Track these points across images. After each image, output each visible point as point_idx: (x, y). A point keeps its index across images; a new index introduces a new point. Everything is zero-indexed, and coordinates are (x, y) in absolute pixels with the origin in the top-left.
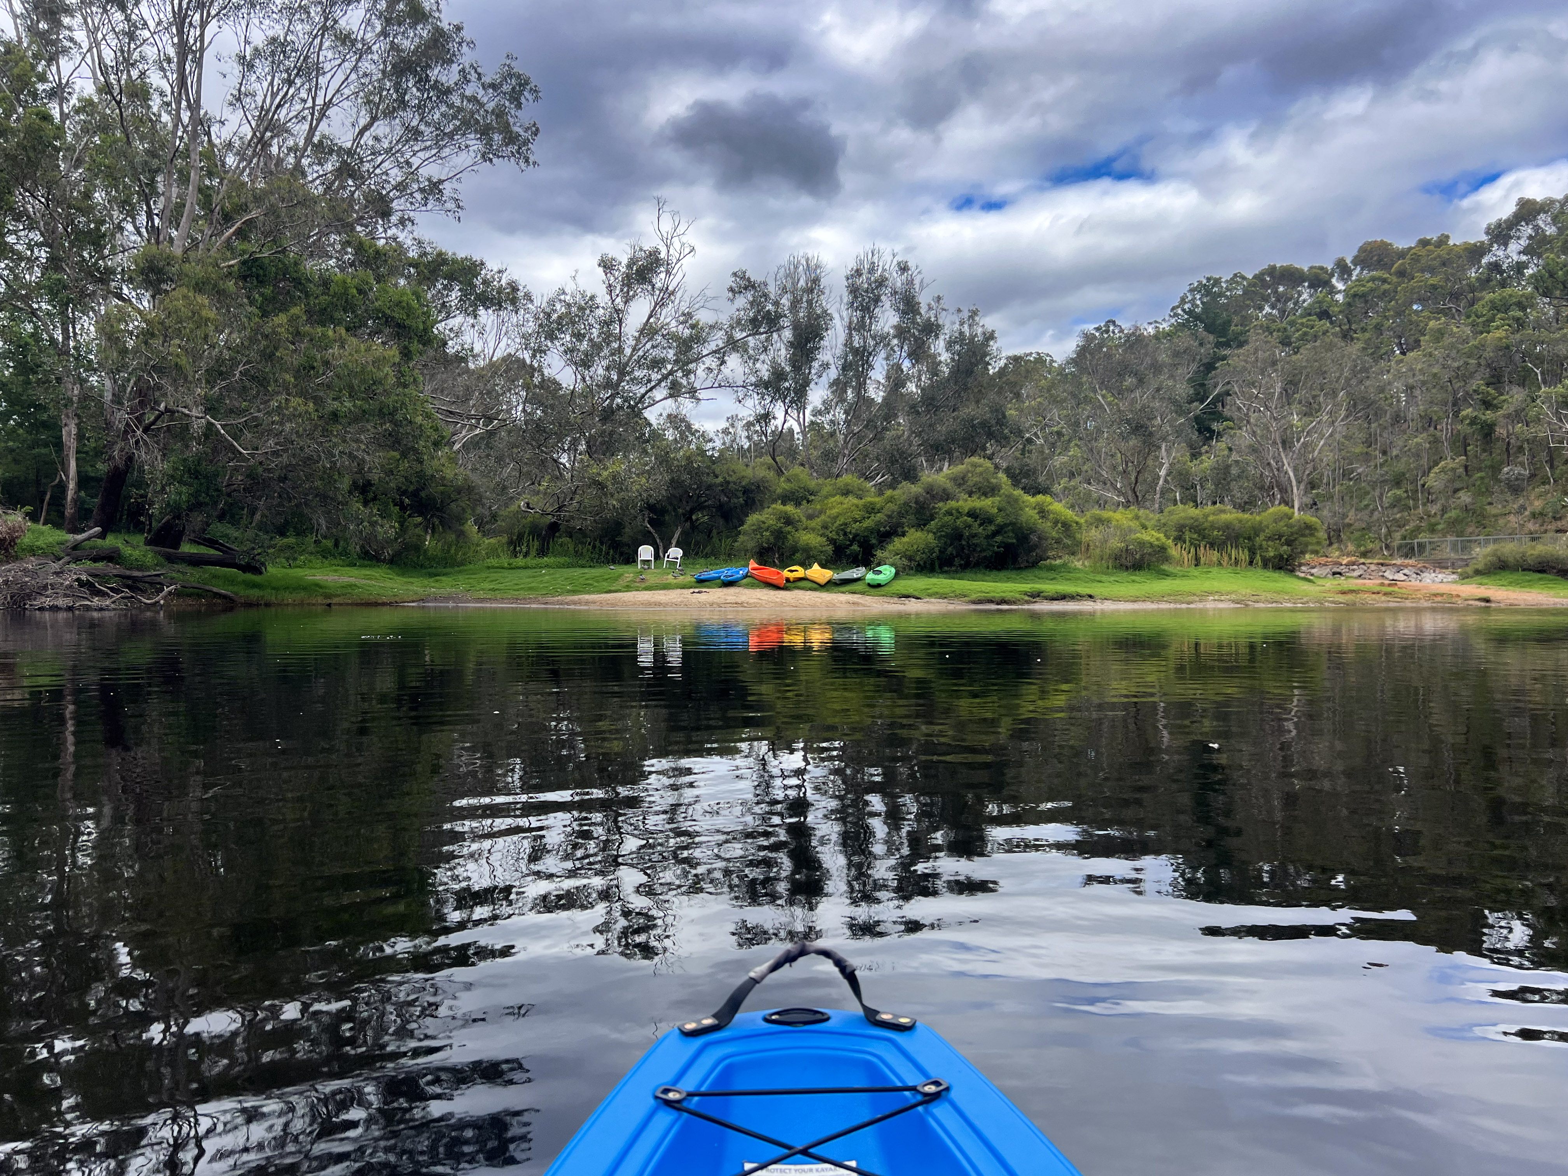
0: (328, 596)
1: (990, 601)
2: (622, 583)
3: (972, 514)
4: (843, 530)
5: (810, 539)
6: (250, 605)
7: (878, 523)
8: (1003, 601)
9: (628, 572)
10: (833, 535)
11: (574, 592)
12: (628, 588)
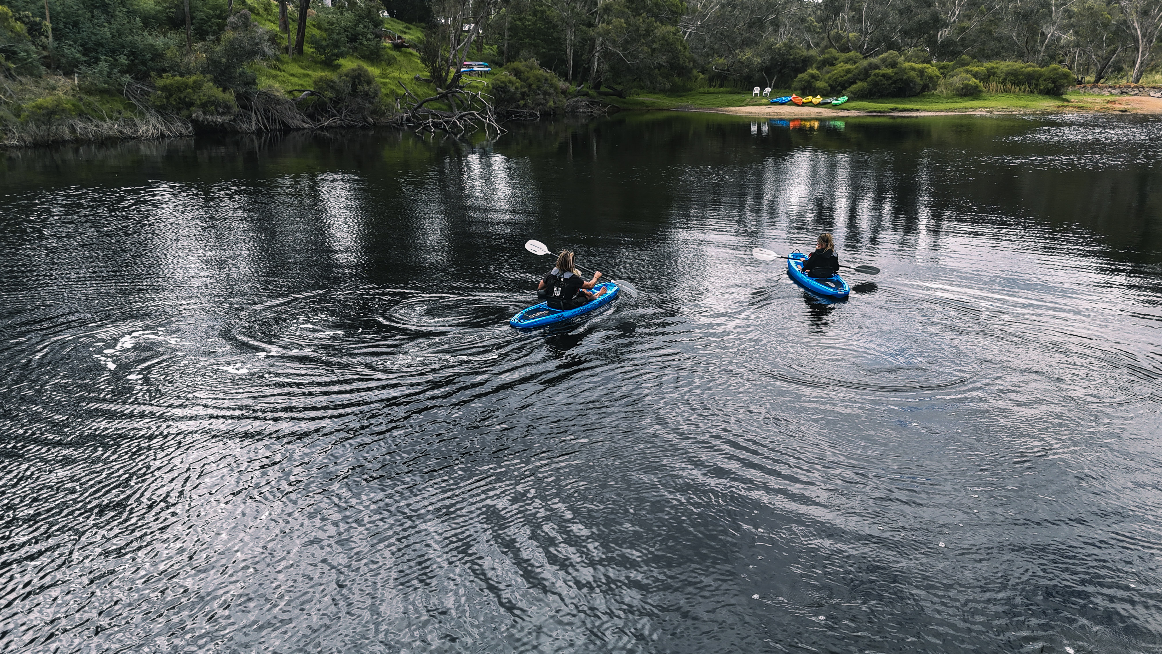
0: (647, 107)
1: (875, 112)
2: (745, 102)
3: (884, 75)
4: (835, 80)
5: (820, 84)
6: (624, 110)
7: (849, 78)
8: (880, 112)
9: (748, 98)
10: (831, 82)
11: (728, 106)
12: (747, 105)
